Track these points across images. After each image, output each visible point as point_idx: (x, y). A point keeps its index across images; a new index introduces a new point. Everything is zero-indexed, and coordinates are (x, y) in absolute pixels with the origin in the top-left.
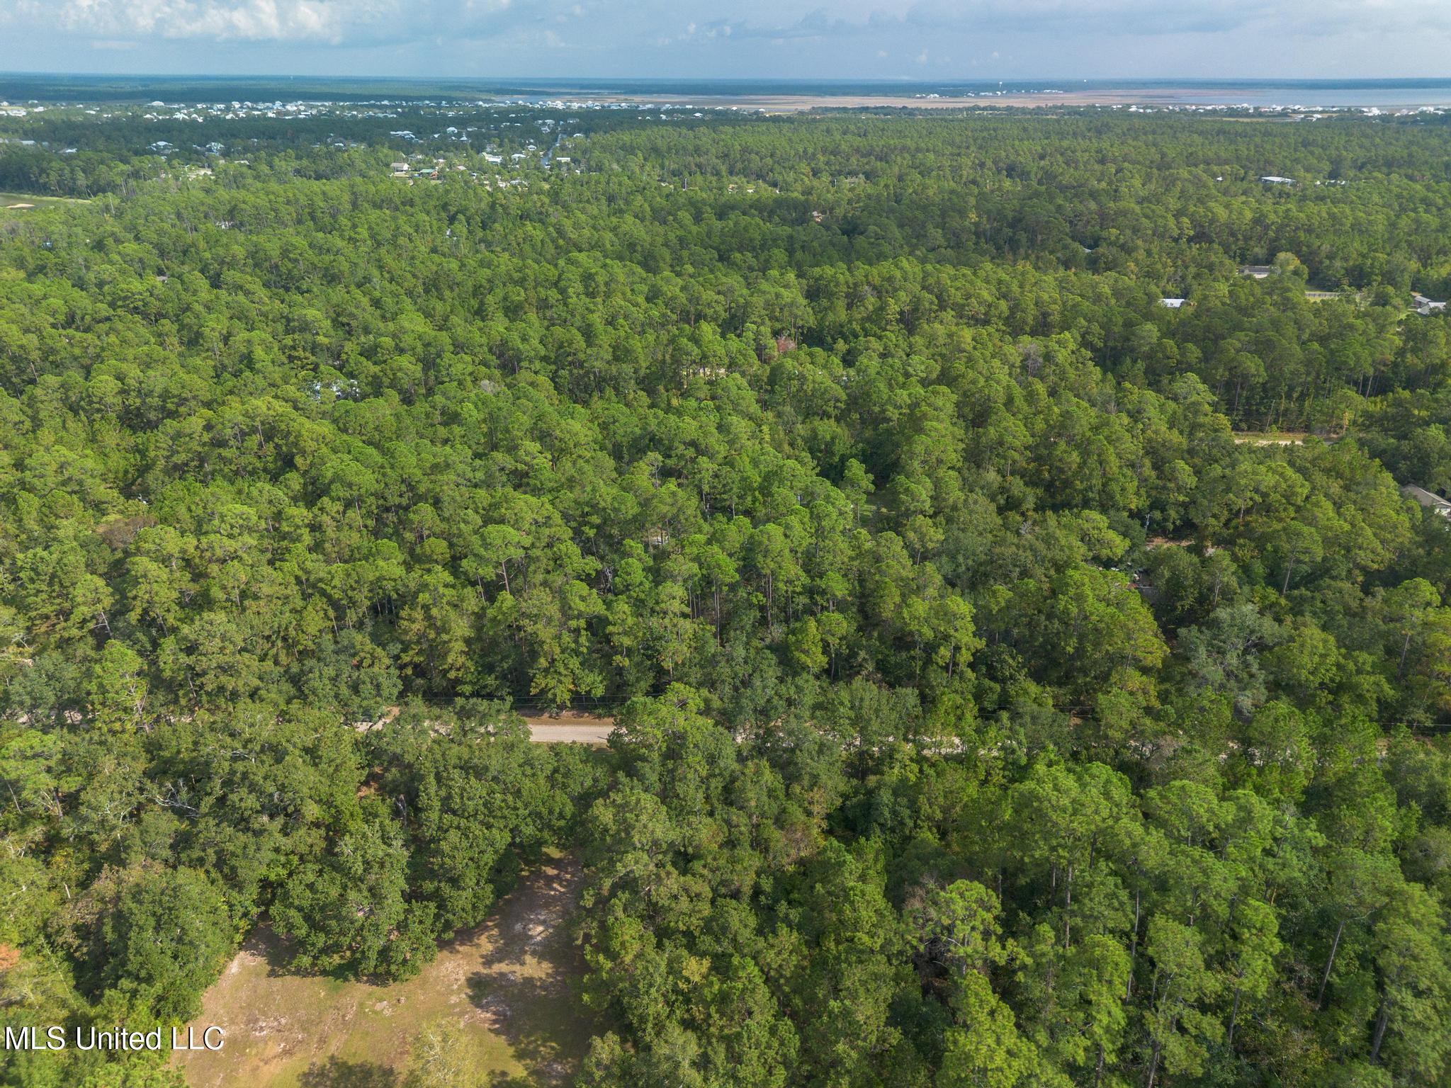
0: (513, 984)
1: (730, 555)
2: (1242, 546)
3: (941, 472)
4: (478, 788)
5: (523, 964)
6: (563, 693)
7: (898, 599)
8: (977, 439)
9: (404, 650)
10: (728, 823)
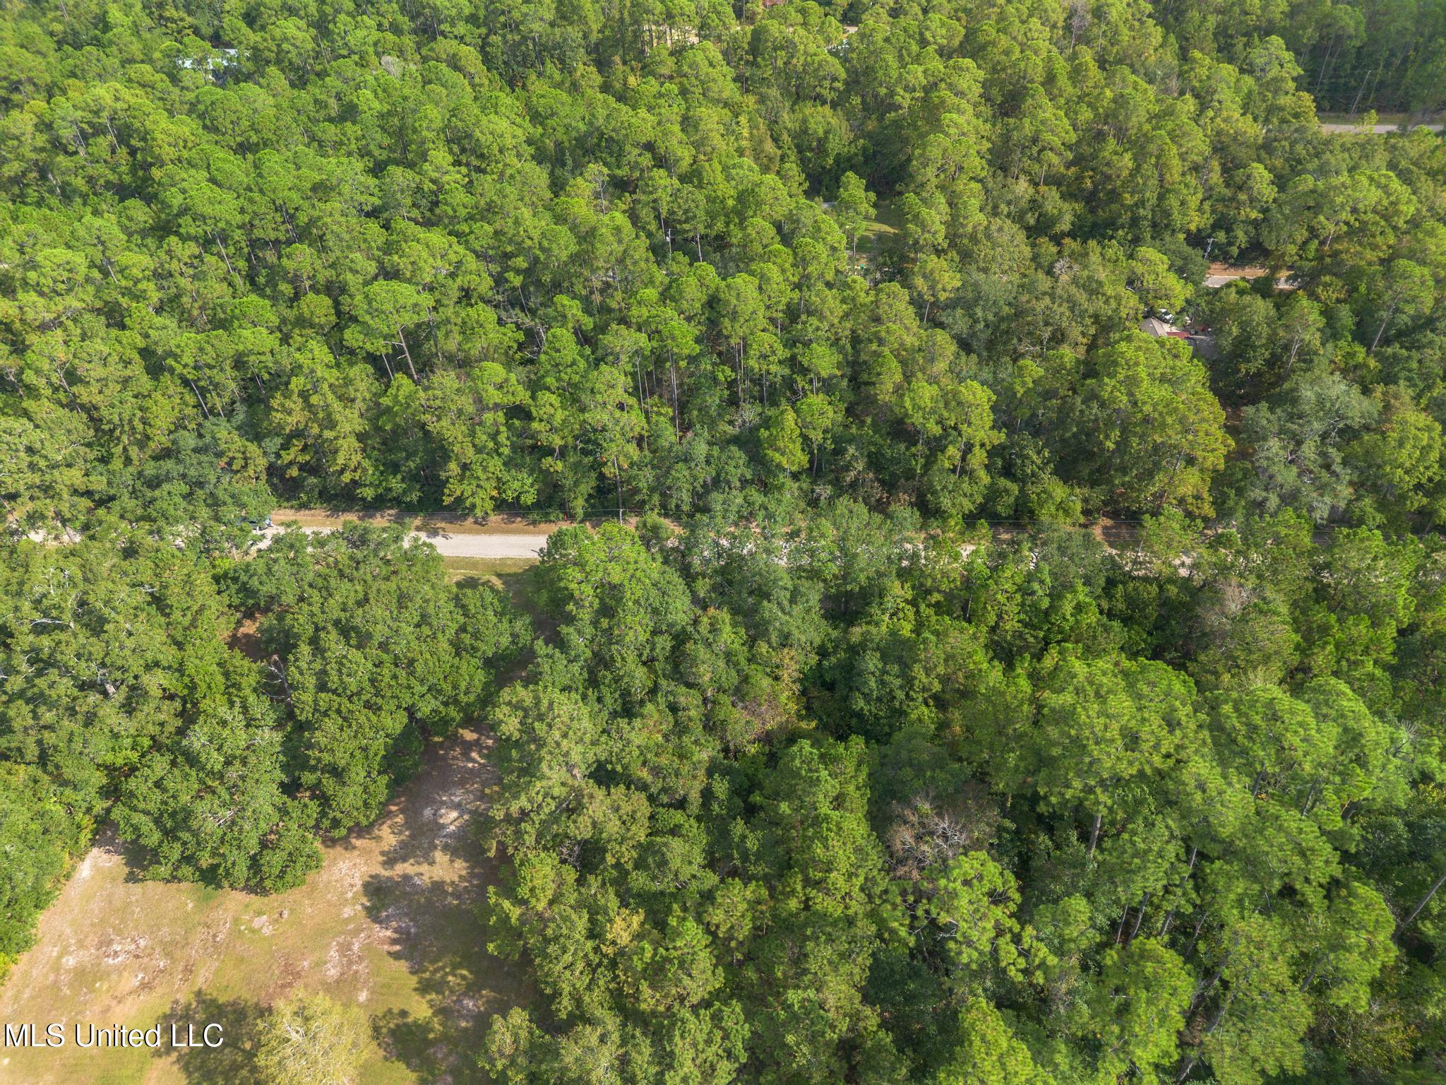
0: (418, 890)
1: (689, 319)
2: (1326, 285)
3: (960, 186)
4: (360, 664)
5: (432, 863)
6: (482, 501)
7: (898, 377)
8: (1006, 137)
9: (285, 447)
10: (674, 708)
